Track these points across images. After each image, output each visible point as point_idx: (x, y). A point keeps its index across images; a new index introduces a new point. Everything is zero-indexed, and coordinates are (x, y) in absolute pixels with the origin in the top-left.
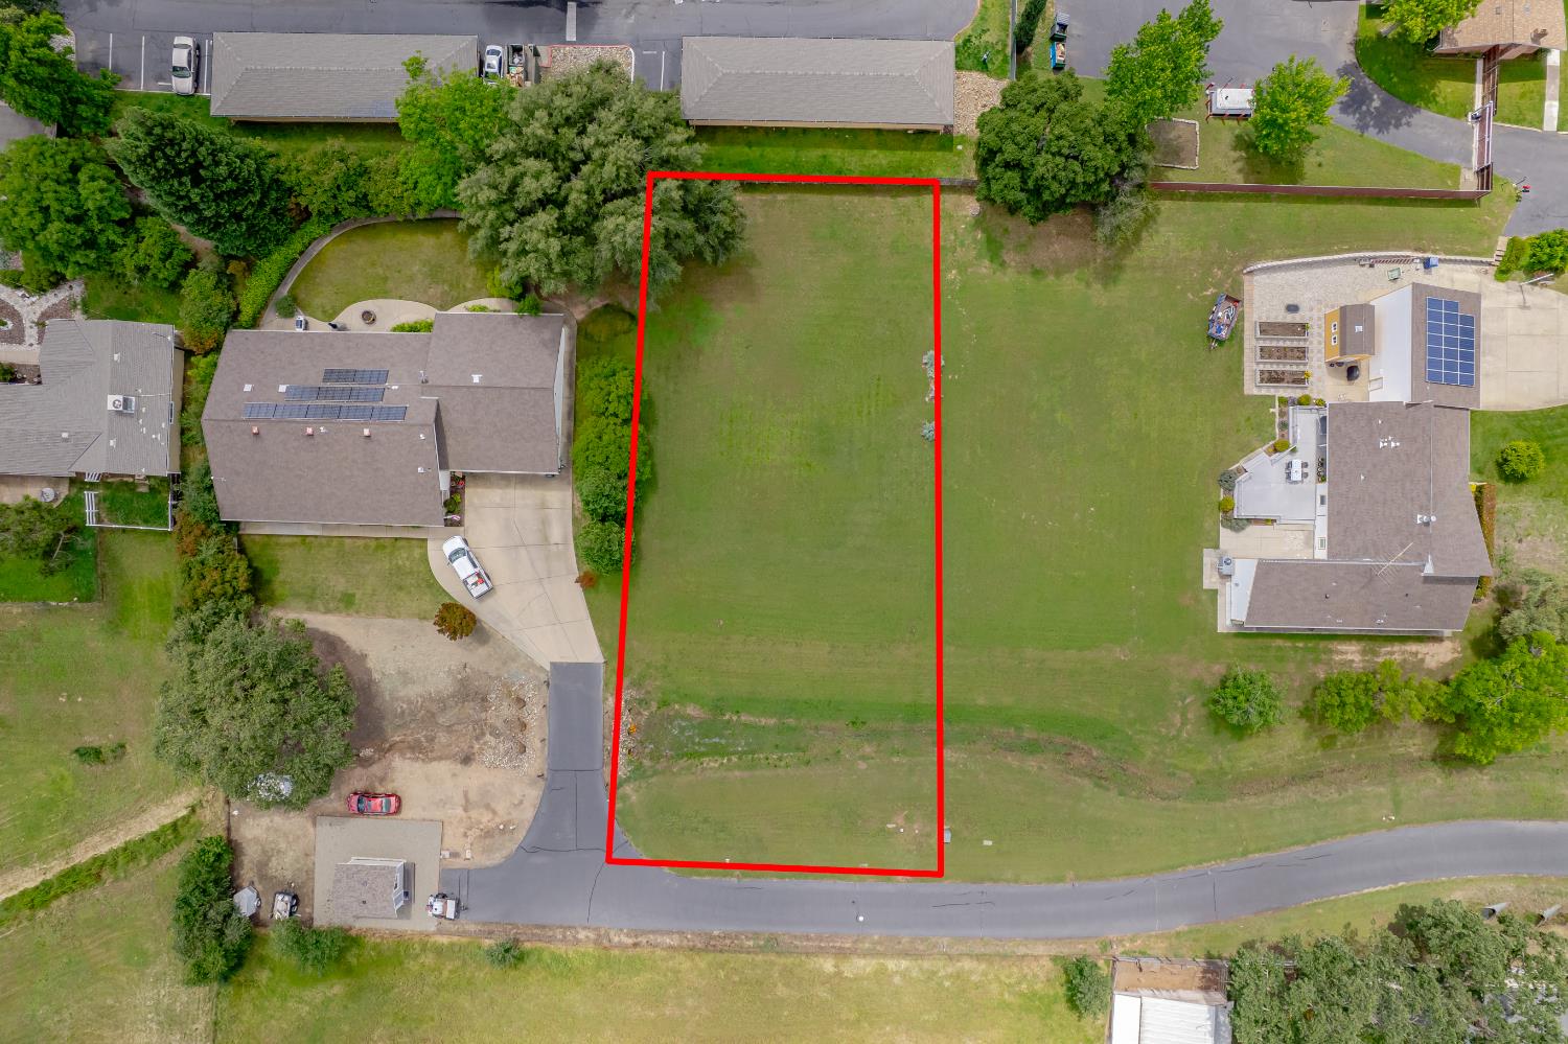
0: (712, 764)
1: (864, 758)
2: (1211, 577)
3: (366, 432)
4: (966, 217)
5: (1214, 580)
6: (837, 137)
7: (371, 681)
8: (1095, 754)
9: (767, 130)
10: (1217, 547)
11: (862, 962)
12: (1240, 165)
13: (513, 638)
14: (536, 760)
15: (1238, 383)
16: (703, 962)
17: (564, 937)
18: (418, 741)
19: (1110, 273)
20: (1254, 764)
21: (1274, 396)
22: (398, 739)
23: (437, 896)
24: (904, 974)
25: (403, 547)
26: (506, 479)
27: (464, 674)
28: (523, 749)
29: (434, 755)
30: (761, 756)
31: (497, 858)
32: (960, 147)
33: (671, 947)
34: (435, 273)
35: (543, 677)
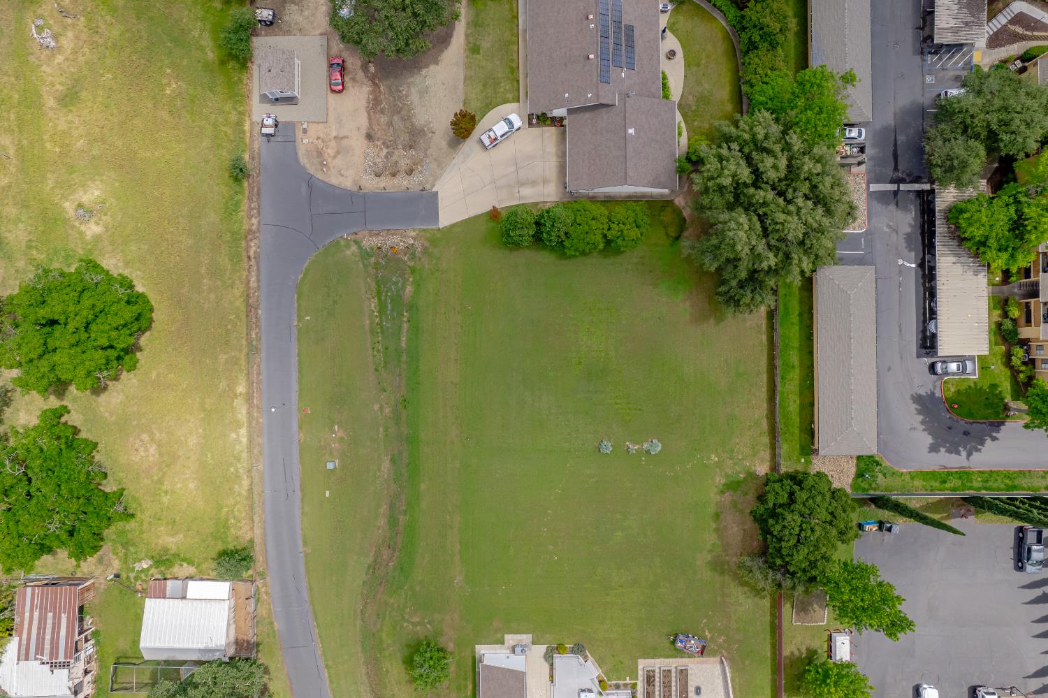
0: (373, 305)
1: (381, 408)
2: (512, 640)
3: (592, 56)
4: (755, 466)
5: (511, 642)
6: (808, 375)
7: (420, 68)
8: (390, 564)
9: (810, 327)
10: (533, 643)
11: (244, 412)
12: (797, 653)
13: (454, 165)
14: (371, 184)
15: (646, 655)
16: (240, 303)
17: (253, 209)
18: (381, 102)
19: (718, 566)
20: (387, 671)
21: (637, 679)
22: (382, 89)
23: (276, 121)
24: (237, 440)
25: (513, 86)
26: (562, 155)
27: (428, 132)
28: (378, 175)
29: (372, 114)
30: (380, 339)
31: (304, 161)
32: (803, 460)
33: (249, 282)
34: (703, 99)
35: (428, 187)
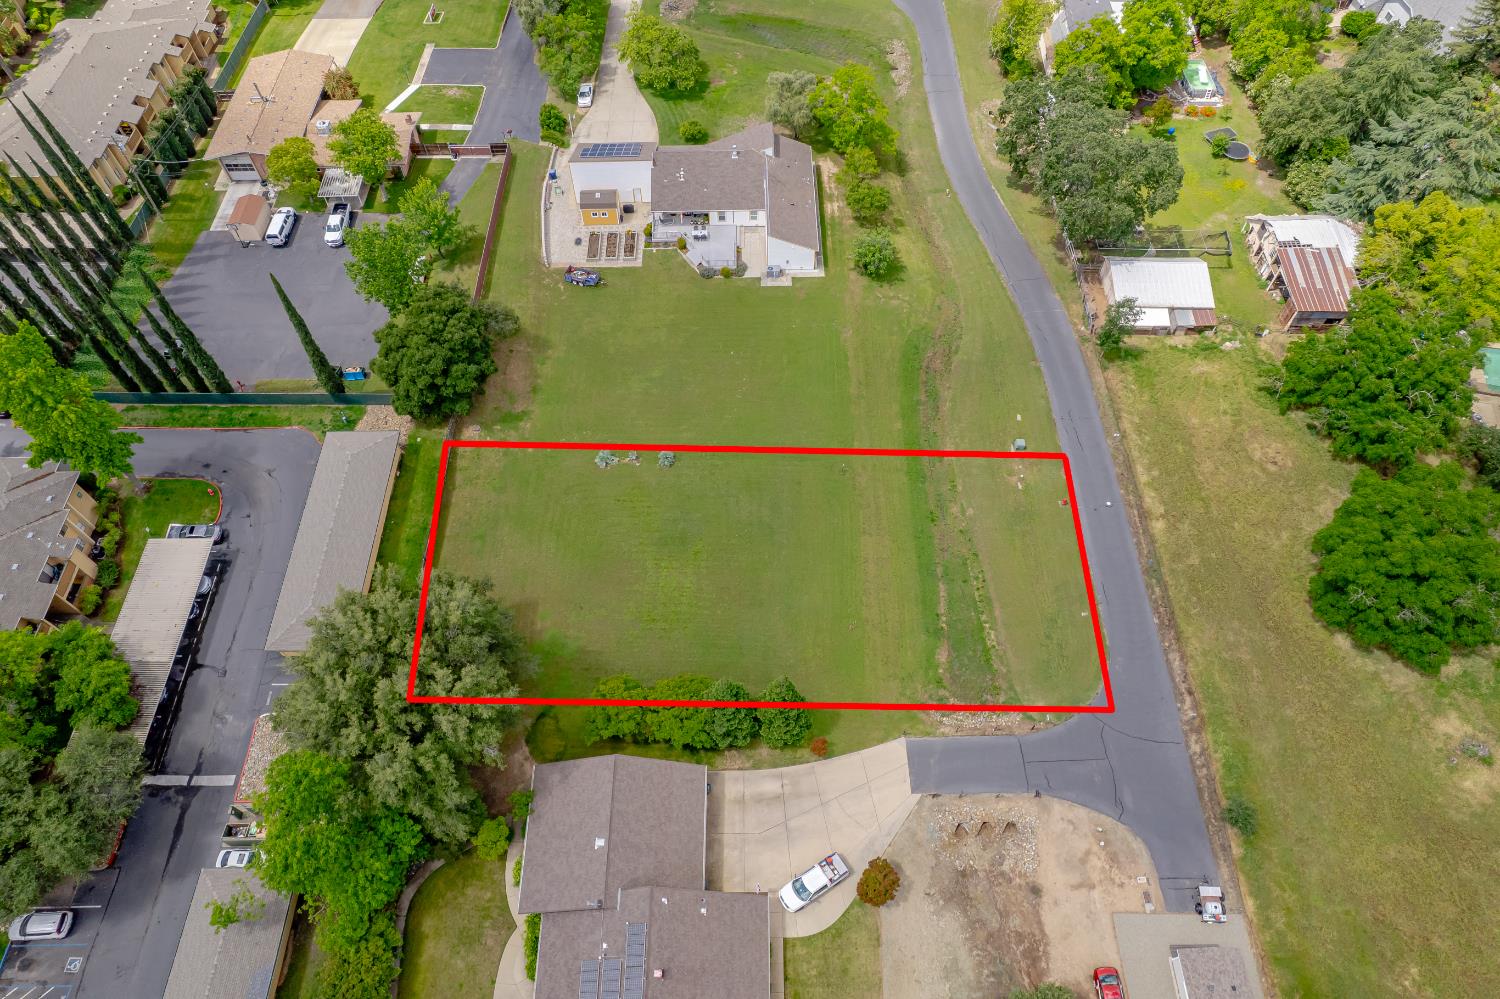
0: (993, 637)
1: (963, 512)
2: (782, 281)
5: (785, 280)
6: (391, 530)
10: (759, 279)
11: (1148, 500)
15: (633, 270)
21: (644, 251)
26: (713, 844)
28: (1011, 825)
31: (1137, 845)
32: (419, 440)
35: (929, 801)
